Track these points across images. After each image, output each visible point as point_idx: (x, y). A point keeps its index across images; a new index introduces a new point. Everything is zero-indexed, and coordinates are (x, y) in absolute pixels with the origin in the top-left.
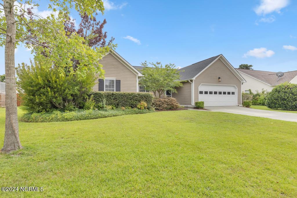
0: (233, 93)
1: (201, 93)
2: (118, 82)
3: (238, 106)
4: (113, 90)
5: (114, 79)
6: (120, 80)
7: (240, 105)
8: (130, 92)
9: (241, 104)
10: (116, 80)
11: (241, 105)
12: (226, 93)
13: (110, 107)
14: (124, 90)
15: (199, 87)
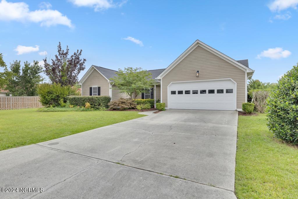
0: (229, 91)
1: (173, 93)
5: (97, 86)
6: (100, 87)
12: (214, 92)
13: (73, 106)
14: (103, 94)
15: (169, 87)
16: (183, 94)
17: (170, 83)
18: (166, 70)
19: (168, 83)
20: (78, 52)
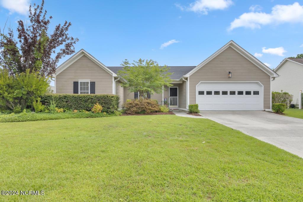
0: (256, 93)
1: (201, 93)
2: (93, 84)
3: (264, 111)
4: (88, 93)
5: (89, 81)
6: (95, 82)
7: (266, 110)
8: (105, 93)
9: (269, 108)
10: (91, 82)
11: (271, 110)
12: (243, 93)
13: (62, 110)
14: (99, 92)
15: (197, 86)
16: (212, 94)
17: (199, 82)
18: (196, 68)
19: (197, 82)
20: (65, 25)
